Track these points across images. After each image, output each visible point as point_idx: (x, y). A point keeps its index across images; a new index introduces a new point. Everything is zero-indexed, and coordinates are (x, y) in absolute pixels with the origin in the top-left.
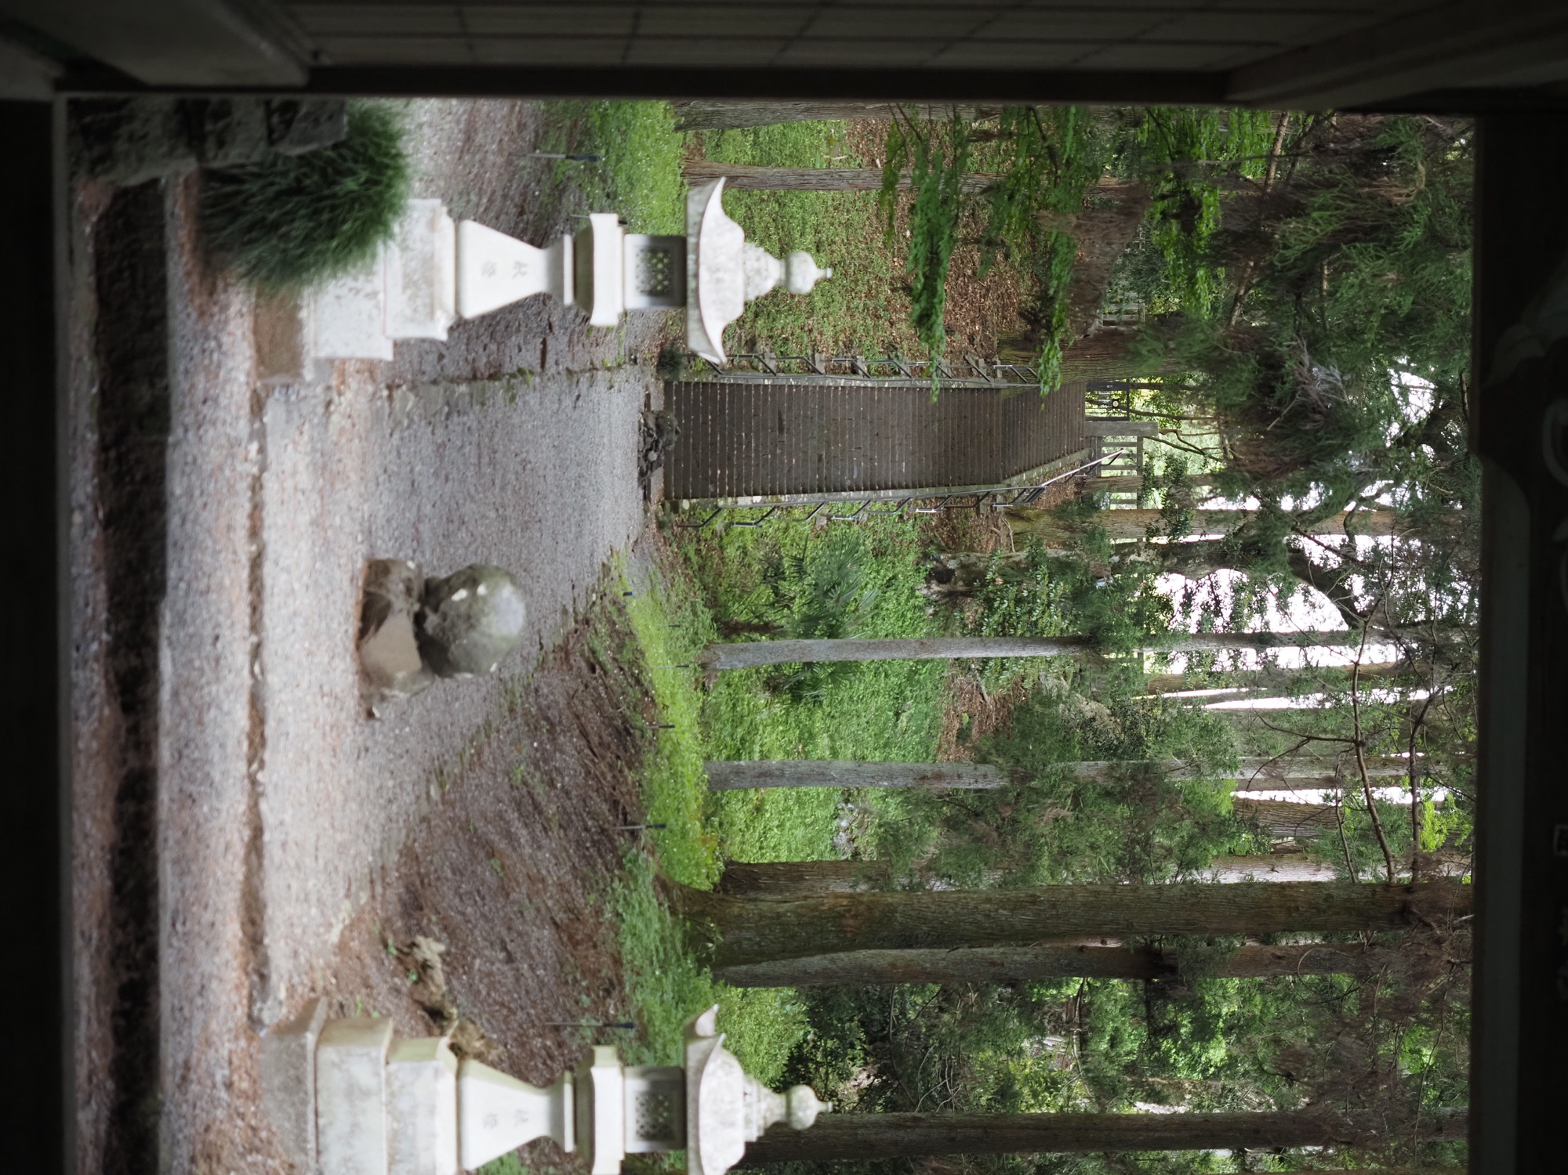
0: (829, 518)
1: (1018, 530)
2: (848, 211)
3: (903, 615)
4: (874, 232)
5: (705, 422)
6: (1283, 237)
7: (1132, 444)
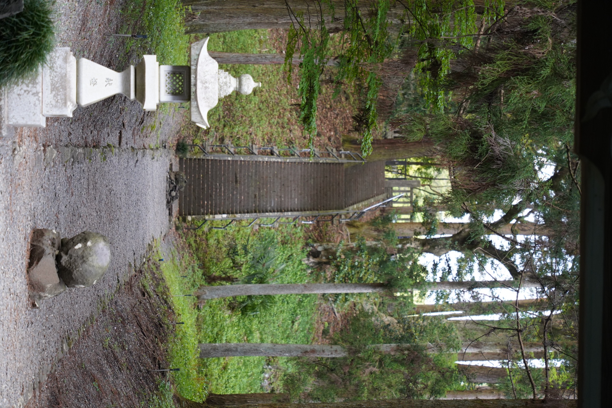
0: (260, 226)
1: (352, 232)
2: (269, 76)
3: (296, 274)
4: (282, 87)
5: (199, 178)
6: (483, 73)
7: (408, 191)
